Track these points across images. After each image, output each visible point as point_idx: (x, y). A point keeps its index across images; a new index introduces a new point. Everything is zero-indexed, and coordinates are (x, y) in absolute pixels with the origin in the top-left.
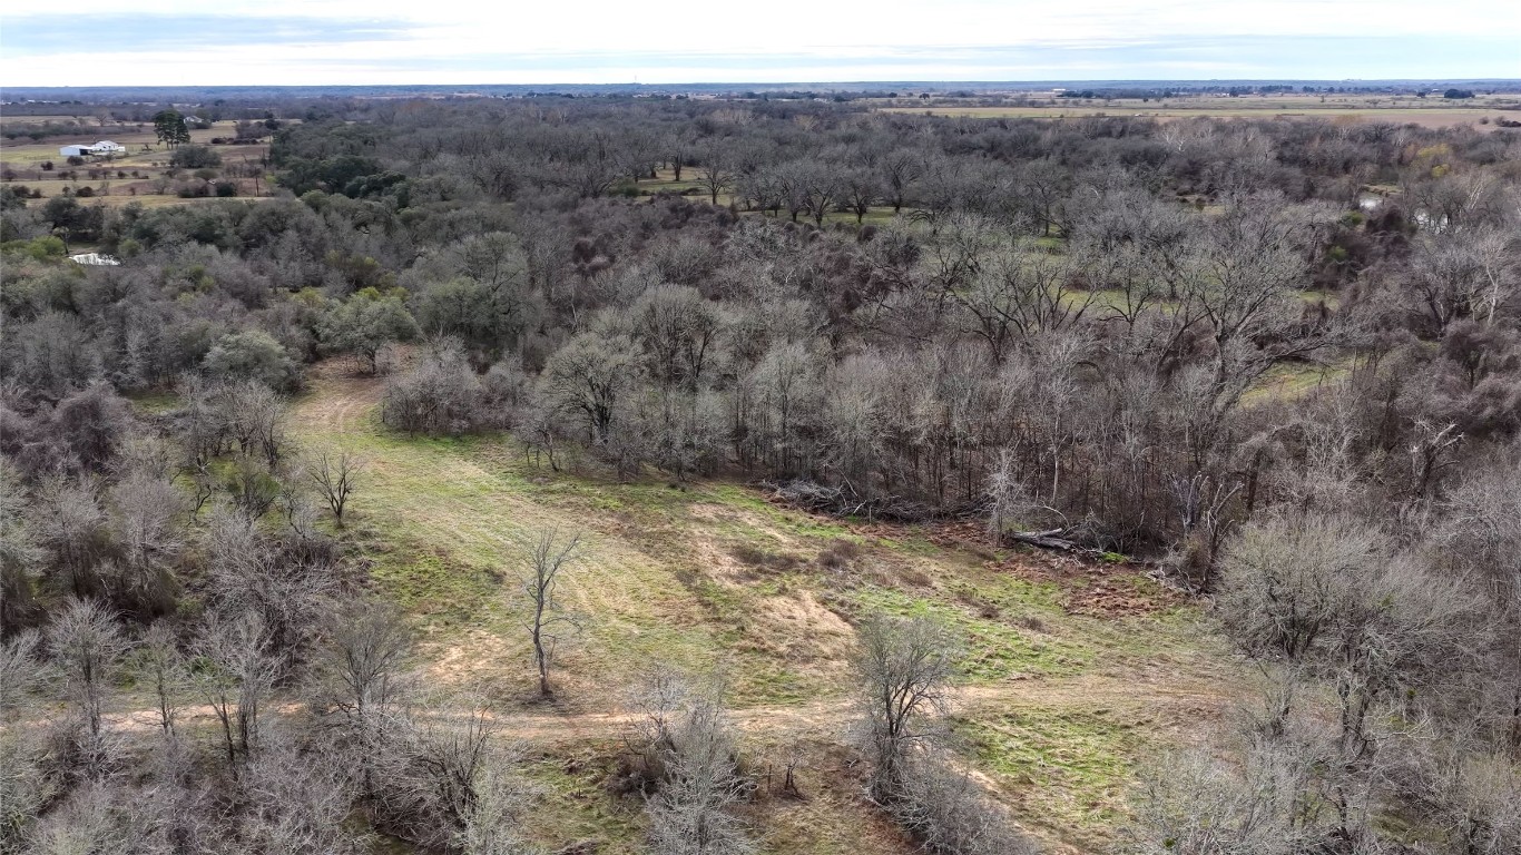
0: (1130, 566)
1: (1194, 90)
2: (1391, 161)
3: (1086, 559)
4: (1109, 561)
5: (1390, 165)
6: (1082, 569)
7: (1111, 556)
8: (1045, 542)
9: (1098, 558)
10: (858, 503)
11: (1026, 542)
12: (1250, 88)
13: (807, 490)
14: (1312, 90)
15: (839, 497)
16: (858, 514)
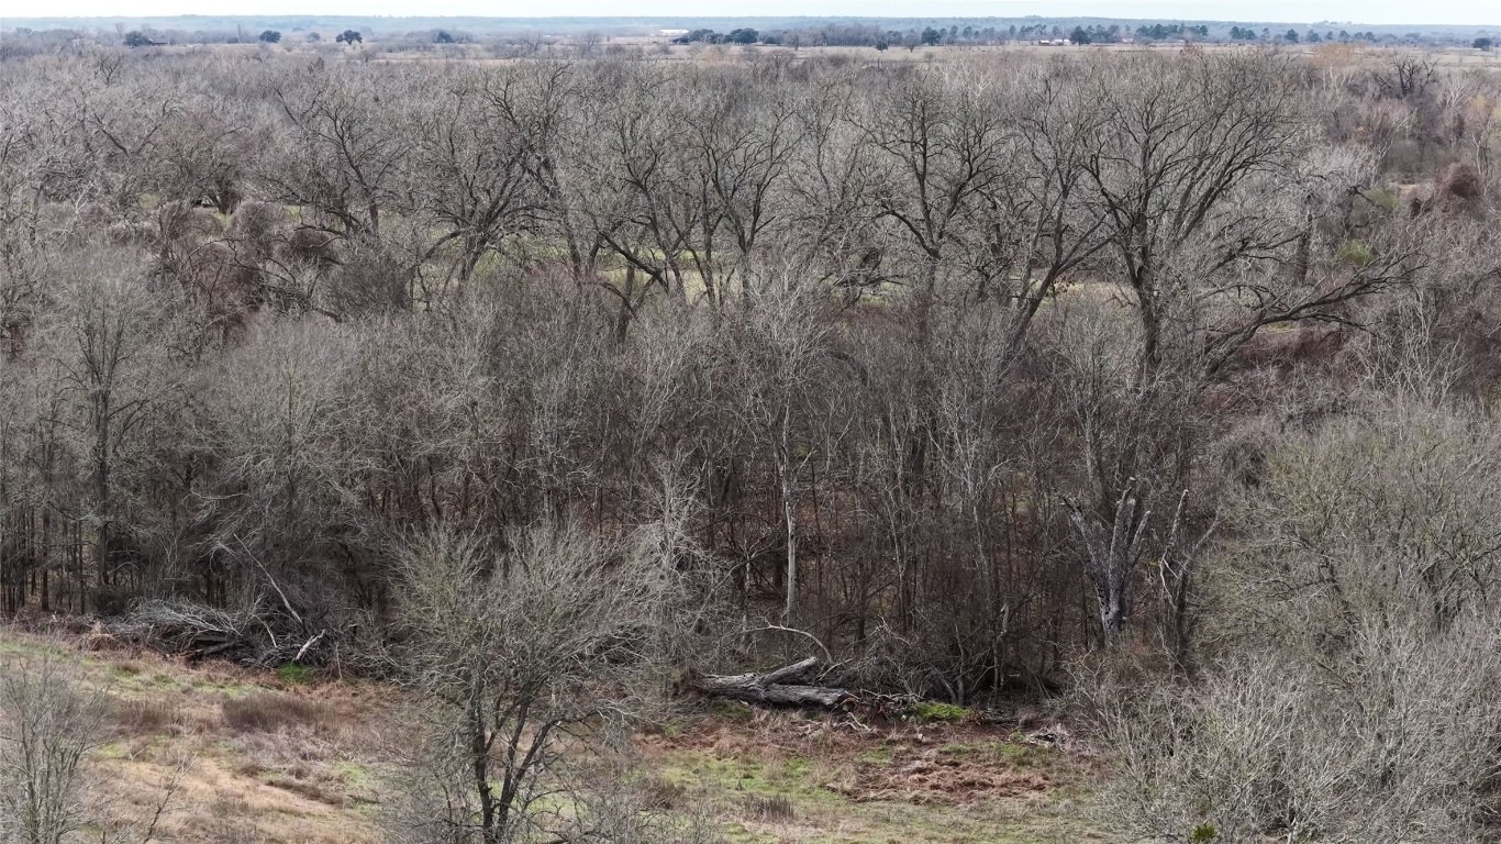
0: (985, 726)
1: (990, 33)
2: (1440, 132)
3: (880, 717)
4: (934, 719)
5: (1439, 141)
6: (872, 737)
7: (939, 708)
8: (778, 692)
9: (909, 713)
10: (305, 637)
11: (734, 697)
12: (1114, 28)
13: (168, 615)
14: (1250, 36)
15: (255, 628)
16: (307, 660)
